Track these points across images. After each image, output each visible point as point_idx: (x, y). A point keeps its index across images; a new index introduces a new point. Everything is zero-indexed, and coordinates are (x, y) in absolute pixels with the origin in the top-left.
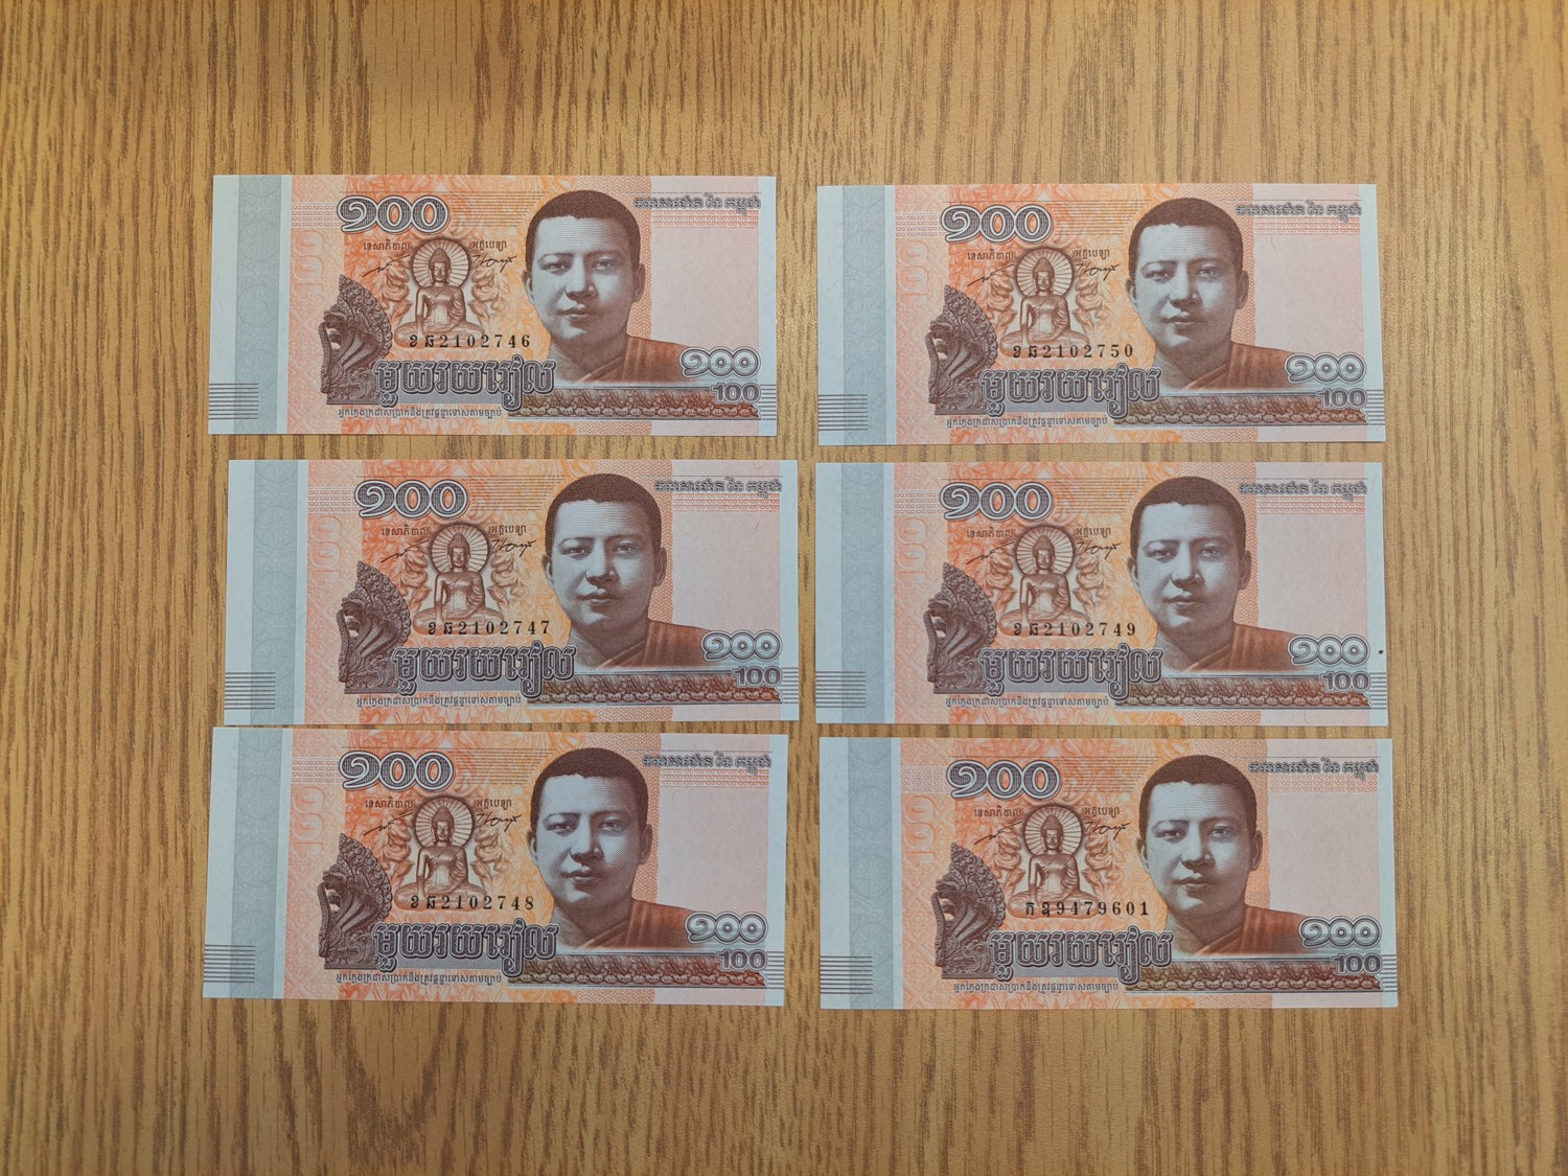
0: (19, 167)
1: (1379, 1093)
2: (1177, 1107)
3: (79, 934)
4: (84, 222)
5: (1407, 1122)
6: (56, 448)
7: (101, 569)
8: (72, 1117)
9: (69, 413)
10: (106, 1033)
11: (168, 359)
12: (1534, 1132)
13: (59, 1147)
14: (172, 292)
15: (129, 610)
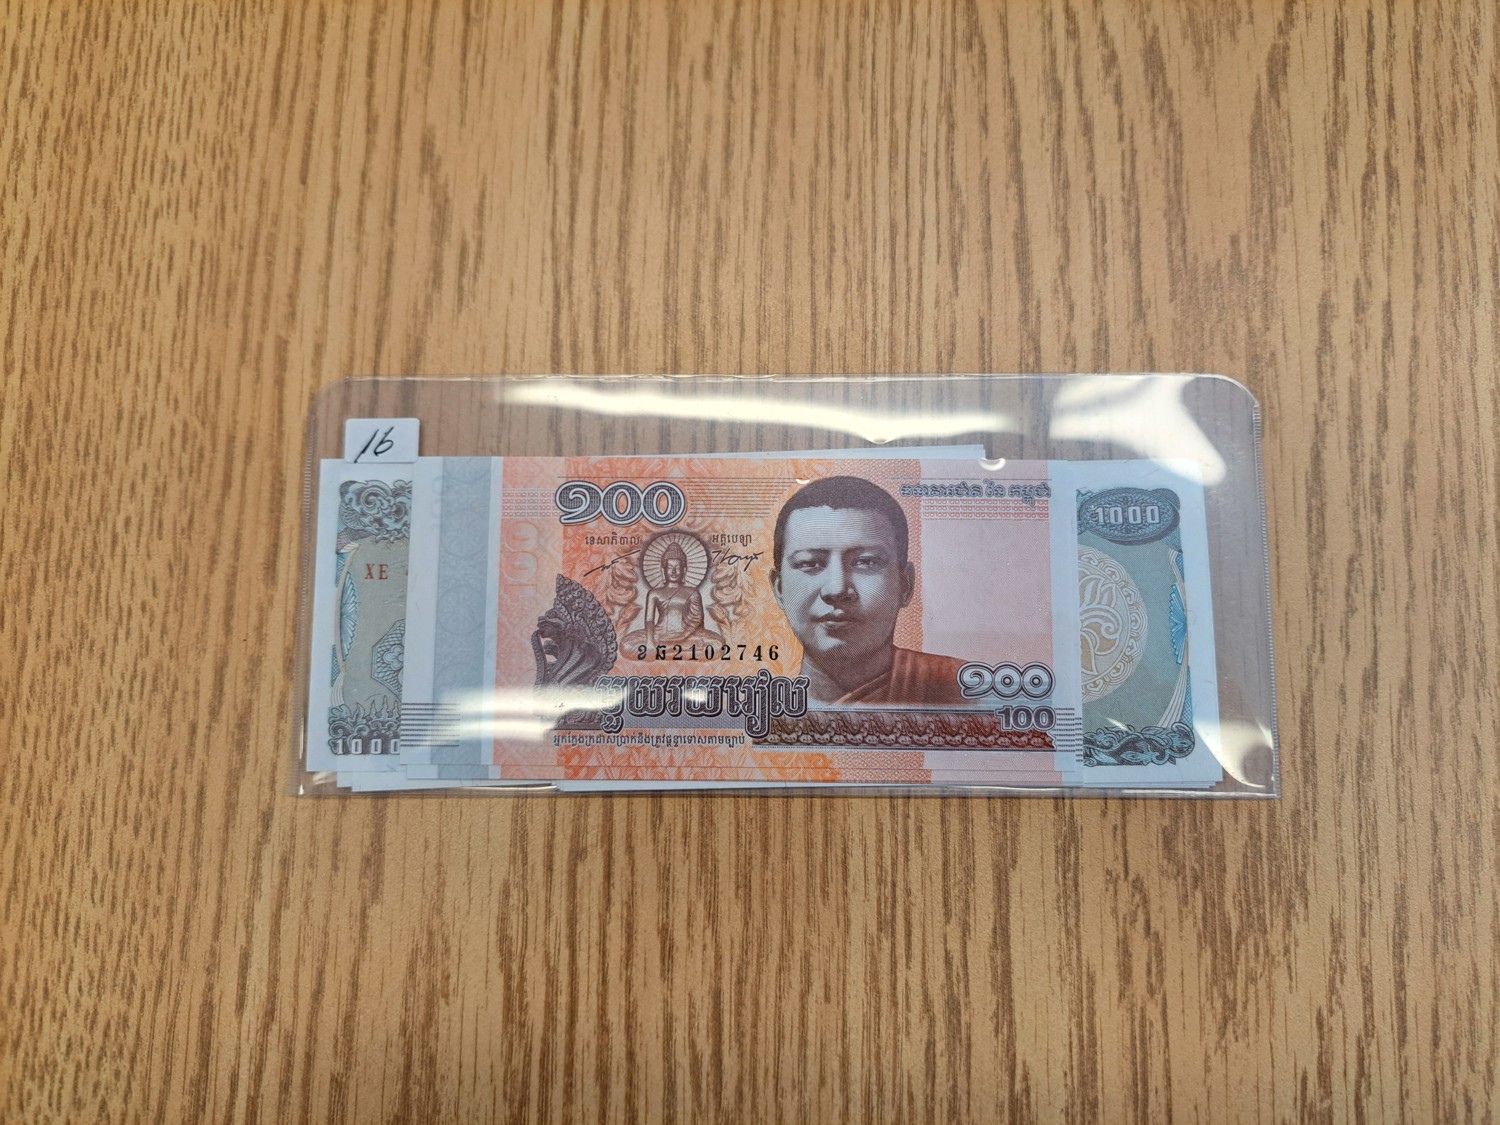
1: (786, 857)
2: (549, 868)
5: (818, 892)
12: (967, 907)
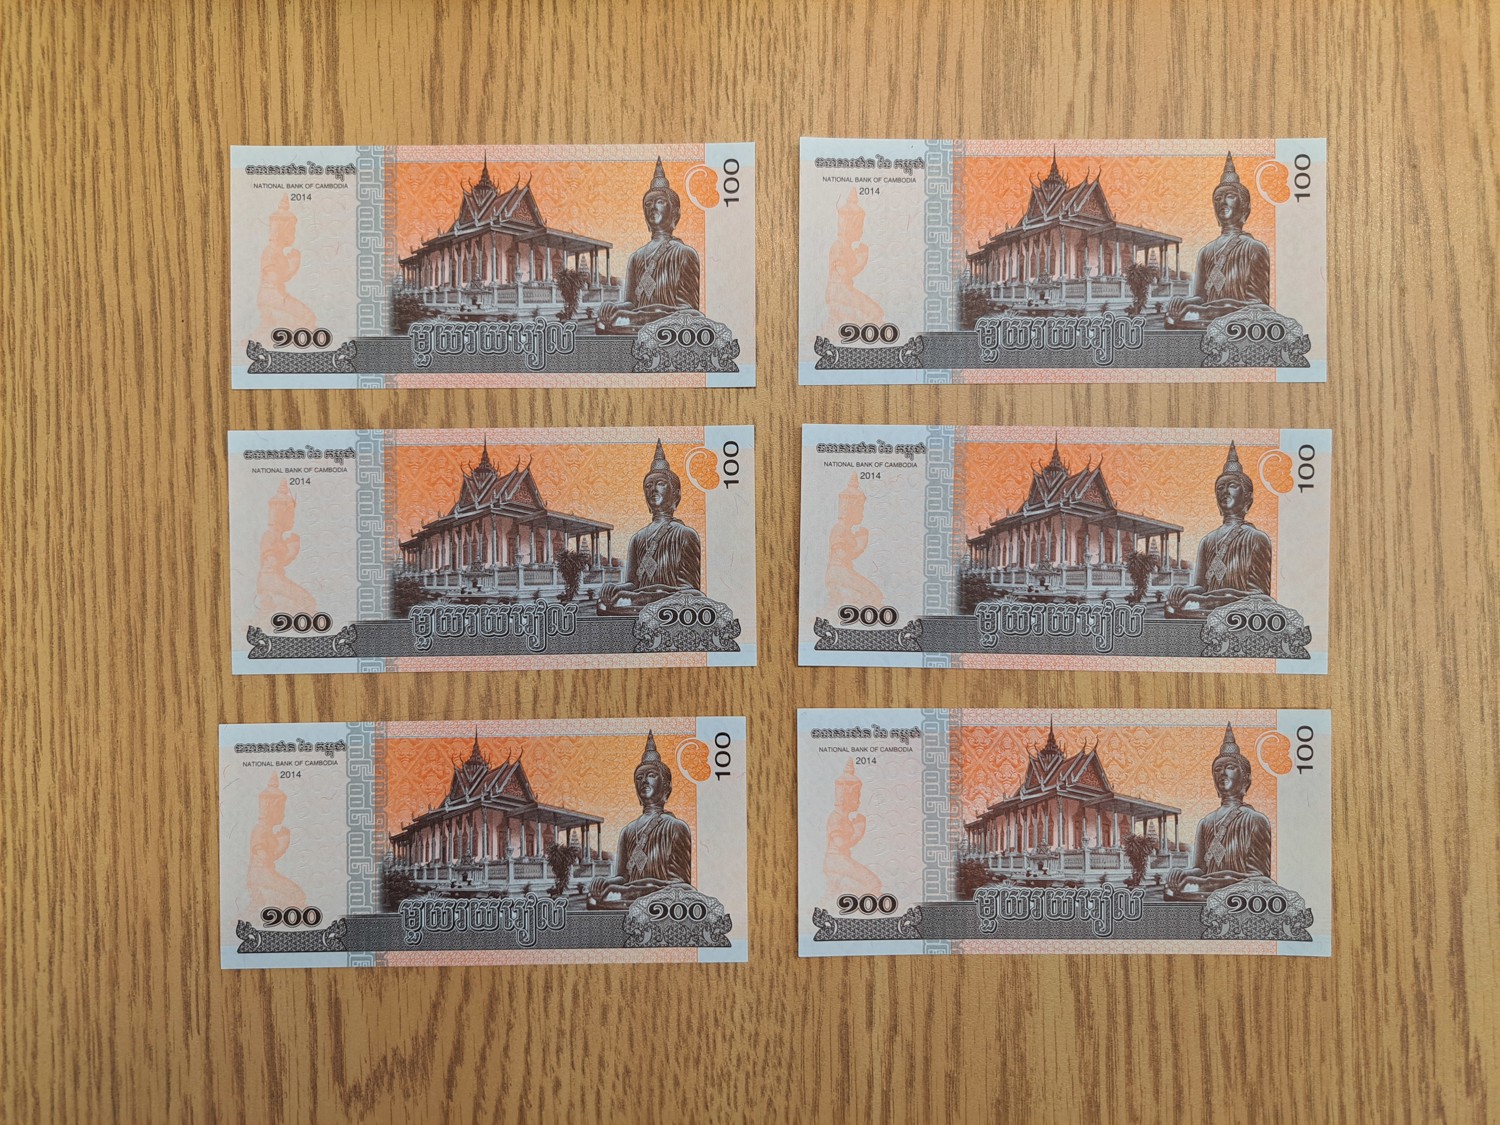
0: (16, 75)
3: (105, 777)
4: (78, 126)
6: (63, 335)
7: (109, 446)
8: (107, 938)
9: (73, 303)
10: (134, 864)
11: (161, 250)
13: (97, 965)
14: (162, 187)
15: (136, 482)
